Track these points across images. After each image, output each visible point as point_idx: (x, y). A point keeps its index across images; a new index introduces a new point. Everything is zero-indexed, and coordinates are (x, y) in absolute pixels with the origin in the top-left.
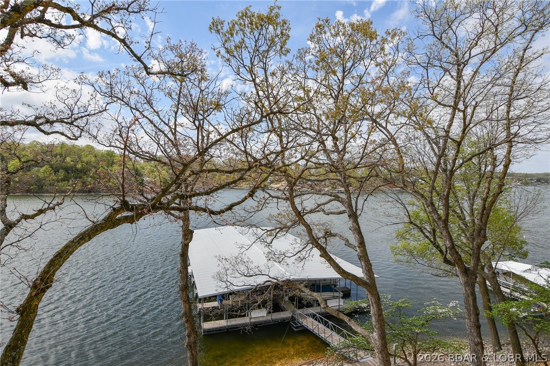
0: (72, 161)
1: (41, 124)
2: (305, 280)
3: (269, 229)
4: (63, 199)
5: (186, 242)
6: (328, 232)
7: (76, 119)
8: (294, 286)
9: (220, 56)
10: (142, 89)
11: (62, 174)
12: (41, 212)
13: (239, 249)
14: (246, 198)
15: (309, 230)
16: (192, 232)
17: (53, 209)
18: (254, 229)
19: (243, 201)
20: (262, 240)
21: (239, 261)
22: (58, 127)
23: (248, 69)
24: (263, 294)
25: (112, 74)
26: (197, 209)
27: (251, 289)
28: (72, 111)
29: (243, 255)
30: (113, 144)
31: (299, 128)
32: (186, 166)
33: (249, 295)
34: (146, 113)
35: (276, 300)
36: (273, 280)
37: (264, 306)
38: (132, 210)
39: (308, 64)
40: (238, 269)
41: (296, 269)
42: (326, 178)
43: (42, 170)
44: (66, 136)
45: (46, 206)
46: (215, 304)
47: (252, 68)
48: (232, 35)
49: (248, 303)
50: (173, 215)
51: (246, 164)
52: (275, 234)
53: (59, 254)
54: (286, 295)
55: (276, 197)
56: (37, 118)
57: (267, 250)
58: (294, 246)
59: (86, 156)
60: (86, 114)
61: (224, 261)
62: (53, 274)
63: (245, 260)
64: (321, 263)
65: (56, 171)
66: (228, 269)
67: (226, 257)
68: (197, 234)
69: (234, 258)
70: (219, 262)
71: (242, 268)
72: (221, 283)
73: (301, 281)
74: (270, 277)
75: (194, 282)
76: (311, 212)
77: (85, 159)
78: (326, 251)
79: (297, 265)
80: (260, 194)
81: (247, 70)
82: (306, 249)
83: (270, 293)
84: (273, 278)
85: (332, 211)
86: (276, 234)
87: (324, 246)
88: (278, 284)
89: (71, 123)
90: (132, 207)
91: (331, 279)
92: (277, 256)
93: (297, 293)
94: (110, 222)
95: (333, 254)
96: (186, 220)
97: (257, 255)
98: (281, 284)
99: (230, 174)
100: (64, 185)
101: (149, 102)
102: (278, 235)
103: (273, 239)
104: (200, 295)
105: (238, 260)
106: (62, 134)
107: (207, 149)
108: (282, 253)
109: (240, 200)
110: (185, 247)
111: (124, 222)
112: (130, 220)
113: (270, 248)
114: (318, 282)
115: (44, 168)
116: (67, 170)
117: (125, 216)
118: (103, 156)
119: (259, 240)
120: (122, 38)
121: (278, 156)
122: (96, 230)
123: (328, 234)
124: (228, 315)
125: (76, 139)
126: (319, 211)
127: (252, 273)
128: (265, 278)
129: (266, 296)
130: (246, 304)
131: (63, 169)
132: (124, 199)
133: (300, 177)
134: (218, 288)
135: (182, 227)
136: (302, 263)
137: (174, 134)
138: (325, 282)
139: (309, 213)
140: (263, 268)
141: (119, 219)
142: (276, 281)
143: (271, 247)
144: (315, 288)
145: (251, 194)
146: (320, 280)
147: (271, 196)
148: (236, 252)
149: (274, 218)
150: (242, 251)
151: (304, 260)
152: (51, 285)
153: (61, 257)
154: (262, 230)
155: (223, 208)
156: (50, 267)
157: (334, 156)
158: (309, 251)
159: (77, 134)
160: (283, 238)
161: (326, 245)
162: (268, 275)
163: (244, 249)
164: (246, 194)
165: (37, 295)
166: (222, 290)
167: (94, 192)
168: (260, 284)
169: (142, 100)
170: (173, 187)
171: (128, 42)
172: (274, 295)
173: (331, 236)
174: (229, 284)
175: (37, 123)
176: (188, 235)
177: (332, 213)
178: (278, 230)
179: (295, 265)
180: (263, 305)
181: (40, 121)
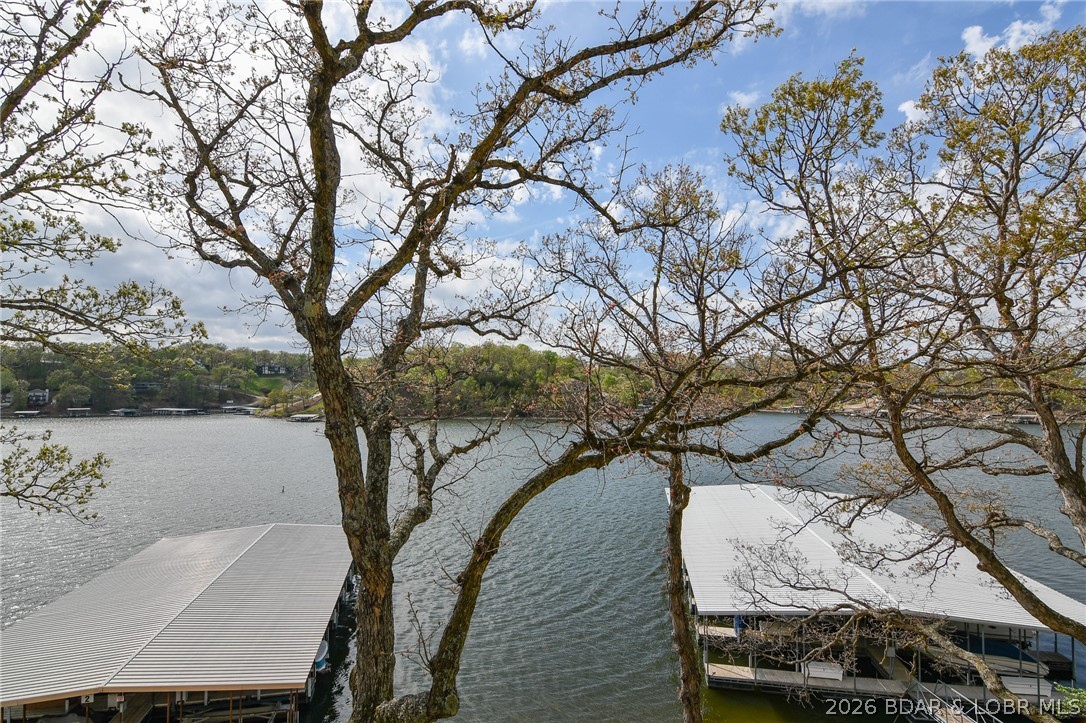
0: (501, 369)
1: (477, 322)
2: (939, 620)
3: (842, 496)
4: (500, 426)
5: (677, 507)
6: (997, 515)
7: (517, 311)
8: (910, 627)
9: (735, 174)
10: (601, 254)
11: (488, 387)
12: (474, 443)
13: (778, 531)
14: (797, 434)
15: (946, 507)
16: (688, 491)
17: (489, 440)
18: (808, 493)
19: (791, 439)
20: (828, 519)
21: (778, 554)
22: (494, 324)
23: (793, 186)
24: (834, 630)
25: (561, 237)
26: (703, 450)
27: (806, 617)
28: (511, 301)
29: (787, 544)
30: (561, 342)
31: (908, 286)
32: (682, 375)
33: (801, 627)
34: (609, 292)
35: (864, 649)
36: (856, 605)
37: (836, 657)
38: (599, 447)
39: (918, 154)
40: (777, 572)
41: (915, 591)
42: (986, 389)
43: (465, 383)
44: (504, 335)
45: (481, 436)
46: (731, 632)
47: (801, 182)
48: (763, 131)
49: (800, 644)
50: (654, 458)
51: (793, 367)
52: (857, 508)
53: (507, 506)
54: (890, 644)
55: (857, 432)
56: (472, 313)
57: (839, 539)
58: (907, 537)
59: (519, 361)
60: (528, 301)
61: (747, 552)
62: (499, 535)
63: (791, 555)
64: (981, 585)
65: (482, 385)
66: (756, 568)
67: (751, 545)
68: (697, 493)
69: (766, 547)
70: (736, 552)
71: (786, 570)
72: (742, 594)
73: (929, 620)
74: (850, 599)
75: (688, 583)
76: (948, 465)
77: (517, 366)
78: (994, 557)
79: (916, 582)
80: (824, 426)
81: (791, 188)
82: (939, 548)
83: (851, 632)
84: (856, 601)
85: (1006, 466)
86: (861, 508)
87: (988, 545)
88: (869, 616)
89: (511, 317)
90: (601, 443)
91: (1011, 628)
92: (865, 555)
93: (919, 644)
94: (570, 465)
95: (1015, 569)
96: (676, 468)
97: (818, 547)
98: (877, 616)
99: (760, 387)
100: (493, 406)
101: (613, 274)
102: (865, 510)
103: (853, 520)
104: (701, 609)
105: (774, 554)
106: (499, 333)
107: (718, 346)
108: (877, 550)
109: (785, 437)
110: (676, 517)
111: (588, 466)
112: (597, 463)
113: (847, 536)
114: (973, 630)
115: (467, 380)
116: (494, 382)
117: (589, 457)
118: (541, 360)
119: (820, 517)
120: (580, 186)
121: (860, 350)
122: (552, 474)
123: (997, 520)
124: (758, 658)
125: (515, 339)
126: (968, 465)
127: (806, 582)
128: (838, 599)
129: (841, 634)
130: (794, 643)
131: (490, 381)
132: (588, 429)
133: (916, 389)
134: (737, 602)
135: (669, 479)
136: (928, 579)
137: (654, 322)
138: (993, 631)
139: (942, 467)
140: (831, 577)
141: (581, 461)
142: (864, 608)
143: (850, 534)
144: (965, 641)
145: (809, 427)
146: (979, 625)
147: (844, 428)
148: (772, 536)
149: (854, 474)
150: (784, 536)
151: (933, 572)
152: (497, 551)
153: (508, 512)
154: (828, 497)
155: (752, 451)
156: (495, 524)
157: (1006, 341)
158: (946, 554)
159: (516, 330)
160: (875, 518)
161: (993, 544)
162: (844, 593)
163: (789, 533)
164: (798, 426)
165: (481, 561)
166: (743, 606)
167: (536, 415)
168: (825, 609)
169: (603, 270)
170: (660, 412)
171: (588, 191)
172: (861, 638)
173: (1008, 524)
174: (758, 597)
175: (472, 320)
176: (681, 495)
177: (1007, 471)
178: (863, 501)
179: (910, 581)
180: (836, 653)
181: (475, 318)
